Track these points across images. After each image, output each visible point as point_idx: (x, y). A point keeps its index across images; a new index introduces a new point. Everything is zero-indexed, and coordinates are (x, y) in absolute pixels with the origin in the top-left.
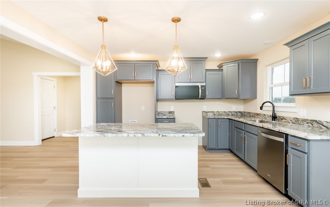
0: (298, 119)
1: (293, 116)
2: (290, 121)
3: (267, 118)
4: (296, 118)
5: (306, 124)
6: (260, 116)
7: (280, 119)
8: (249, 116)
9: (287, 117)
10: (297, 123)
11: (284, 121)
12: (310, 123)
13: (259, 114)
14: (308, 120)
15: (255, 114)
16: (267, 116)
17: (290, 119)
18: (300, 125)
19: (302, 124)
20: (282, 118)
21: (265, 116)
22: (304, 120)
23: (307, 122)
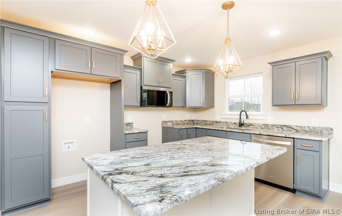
0: (267, 125)
1: (261, 122)
2: (258, 127)
3: (230, 125)
4: (266, 124)
5: (277, 129)
6: (220, 123)
7: (247, 126)
8: (205, 124)
9: (255, 124)
10: (267, 128)
11: (251, 127)
12: (281, 128)
13: (219, 122)
14: (278, 125)
15: (214, 122)
16: (230, 124)
17: (258, 125)
18: (269, 130)
19: (272, 128)
20: (248, 124)
21: (227, 124)
22: (273, 126)
23: (277, 126)
